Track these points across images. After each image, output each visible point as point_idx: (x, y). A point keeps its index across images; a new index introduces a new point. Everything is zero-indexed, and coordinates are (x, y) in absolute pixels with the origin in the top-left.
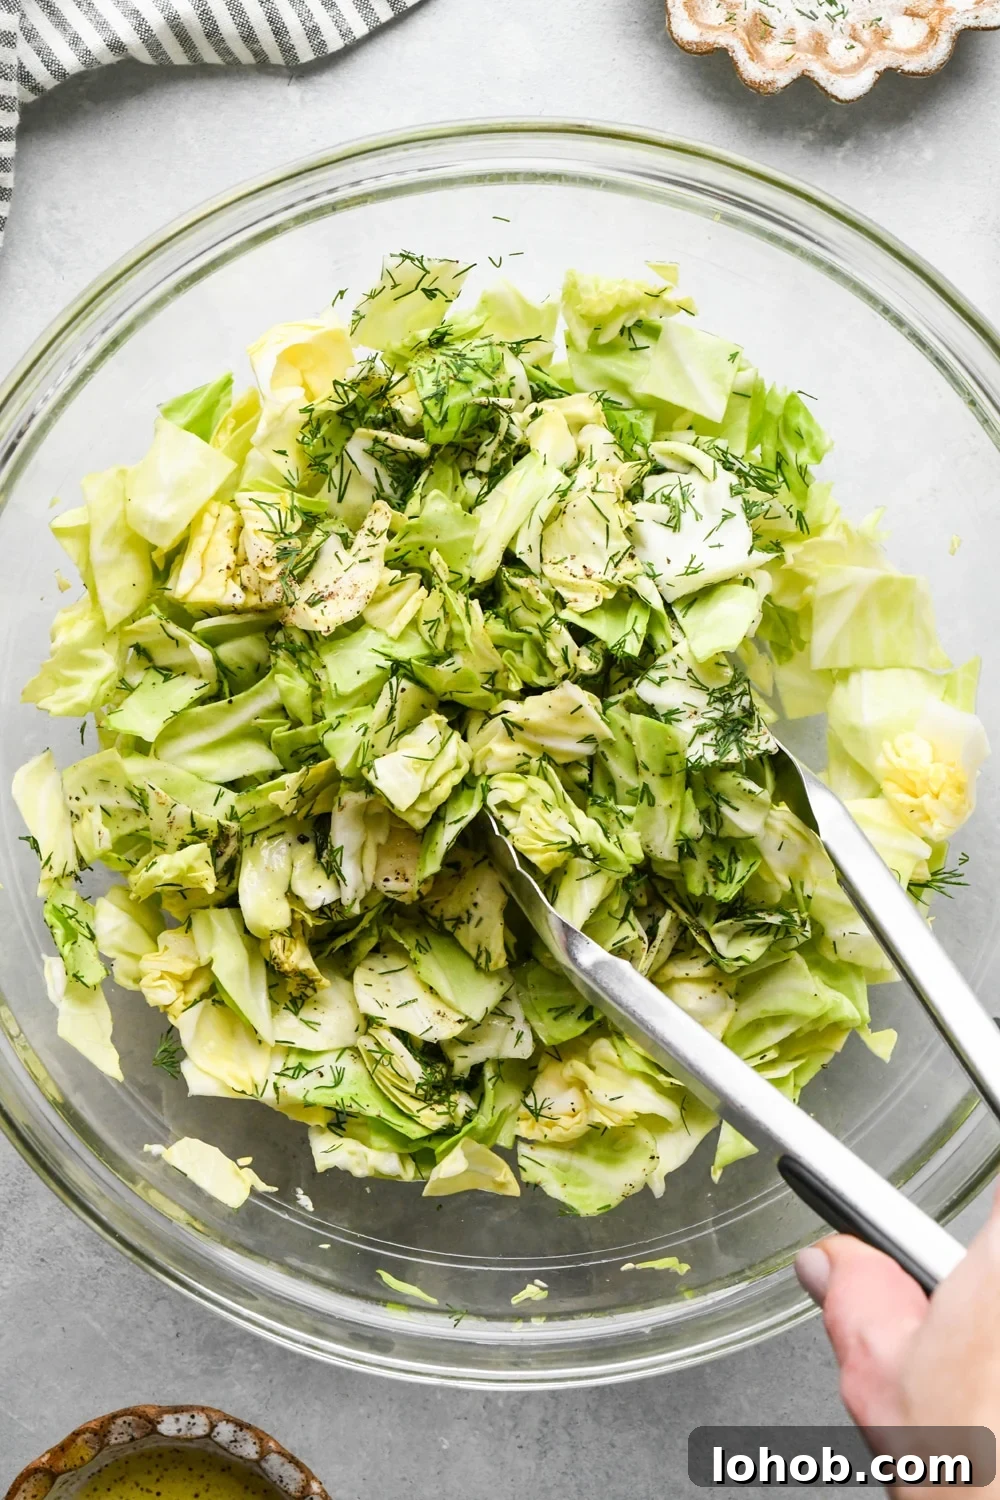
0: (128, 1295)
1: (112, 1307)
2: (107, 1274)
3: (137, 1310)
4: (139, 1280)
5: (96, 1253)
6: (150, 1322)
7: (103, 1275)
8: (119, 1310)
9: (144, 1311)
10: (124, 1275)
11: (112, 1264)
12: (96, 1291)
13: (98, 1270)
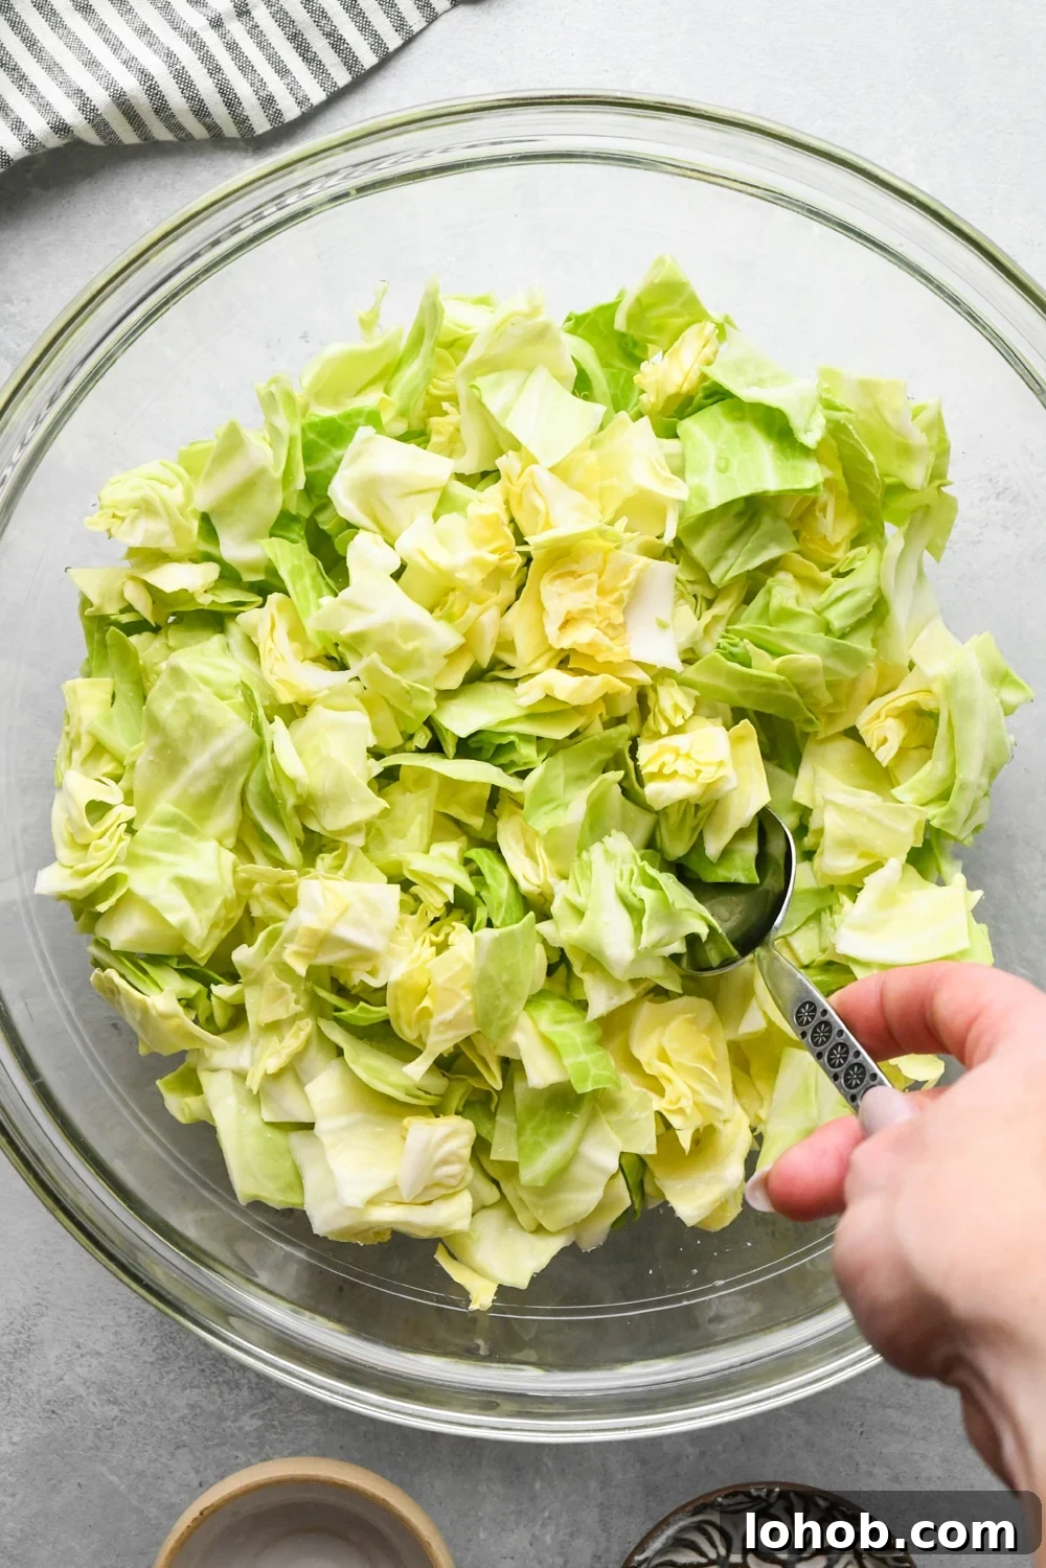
0: (146, 1444)
1: (130, 1458)
2: (122, 1423)
3: (155, 1460)
4: (157, 1427)
5: (109, 1401)
6: (170, 1472)
7: (119, 1424)
8: (138, 1462)
9: (163, 1460)
10: (141, 1423)
11: (127, 1412)
12: (113, 1443)
13: (113, 1420)
